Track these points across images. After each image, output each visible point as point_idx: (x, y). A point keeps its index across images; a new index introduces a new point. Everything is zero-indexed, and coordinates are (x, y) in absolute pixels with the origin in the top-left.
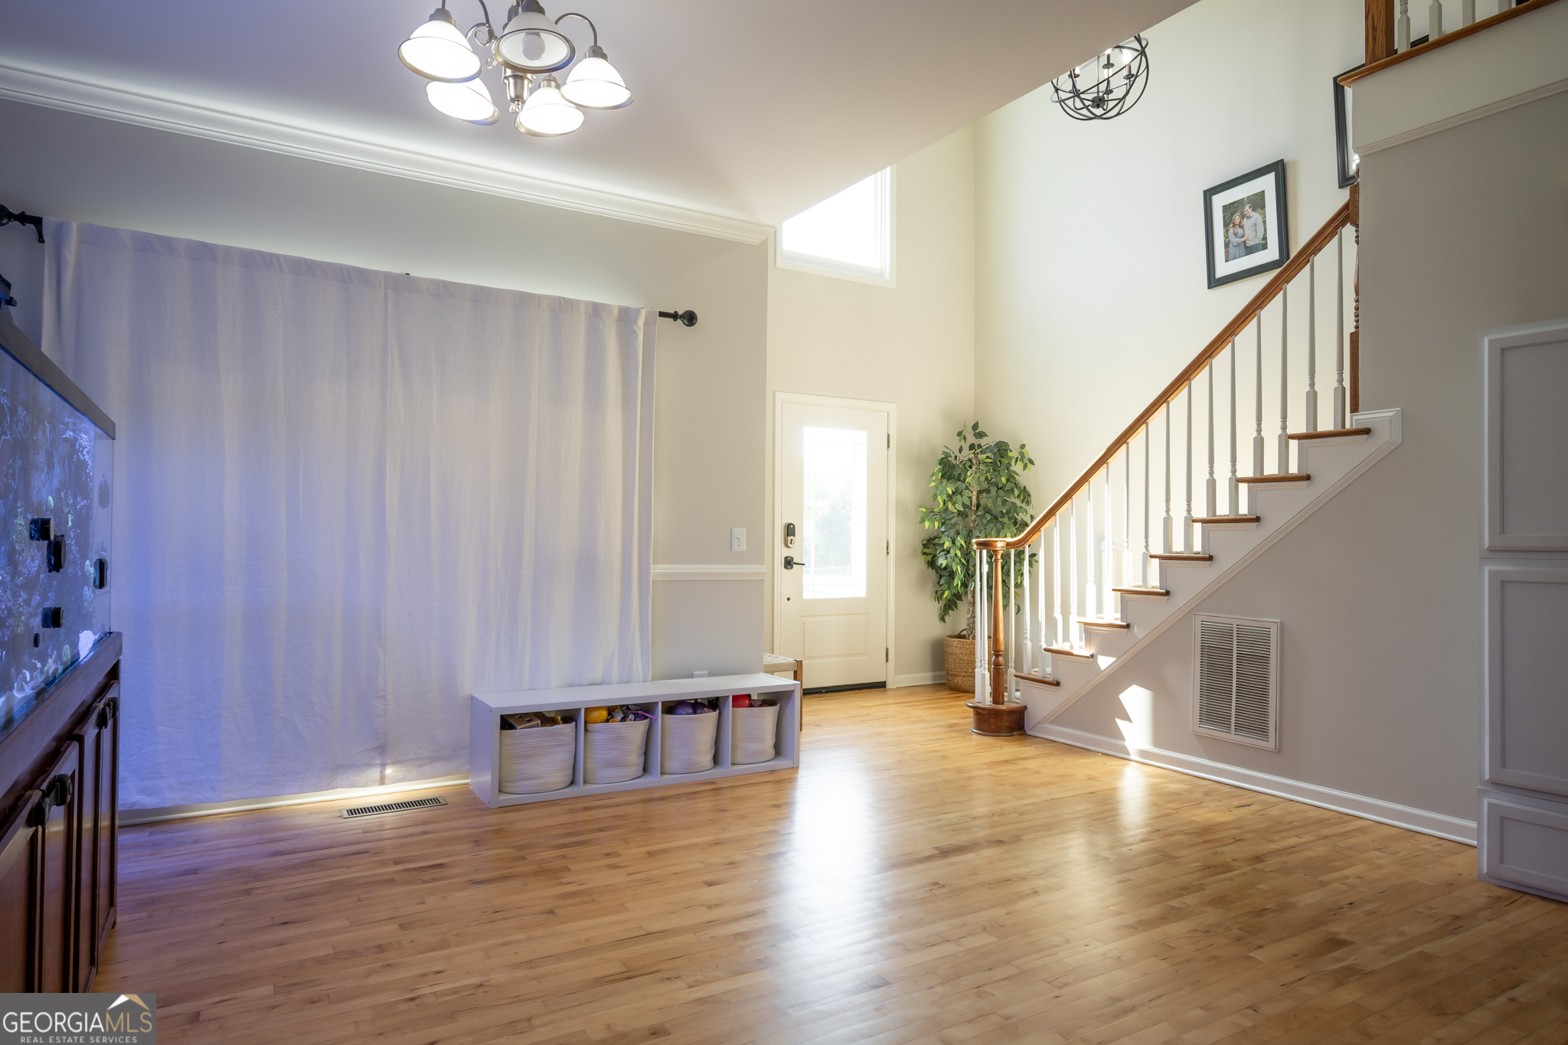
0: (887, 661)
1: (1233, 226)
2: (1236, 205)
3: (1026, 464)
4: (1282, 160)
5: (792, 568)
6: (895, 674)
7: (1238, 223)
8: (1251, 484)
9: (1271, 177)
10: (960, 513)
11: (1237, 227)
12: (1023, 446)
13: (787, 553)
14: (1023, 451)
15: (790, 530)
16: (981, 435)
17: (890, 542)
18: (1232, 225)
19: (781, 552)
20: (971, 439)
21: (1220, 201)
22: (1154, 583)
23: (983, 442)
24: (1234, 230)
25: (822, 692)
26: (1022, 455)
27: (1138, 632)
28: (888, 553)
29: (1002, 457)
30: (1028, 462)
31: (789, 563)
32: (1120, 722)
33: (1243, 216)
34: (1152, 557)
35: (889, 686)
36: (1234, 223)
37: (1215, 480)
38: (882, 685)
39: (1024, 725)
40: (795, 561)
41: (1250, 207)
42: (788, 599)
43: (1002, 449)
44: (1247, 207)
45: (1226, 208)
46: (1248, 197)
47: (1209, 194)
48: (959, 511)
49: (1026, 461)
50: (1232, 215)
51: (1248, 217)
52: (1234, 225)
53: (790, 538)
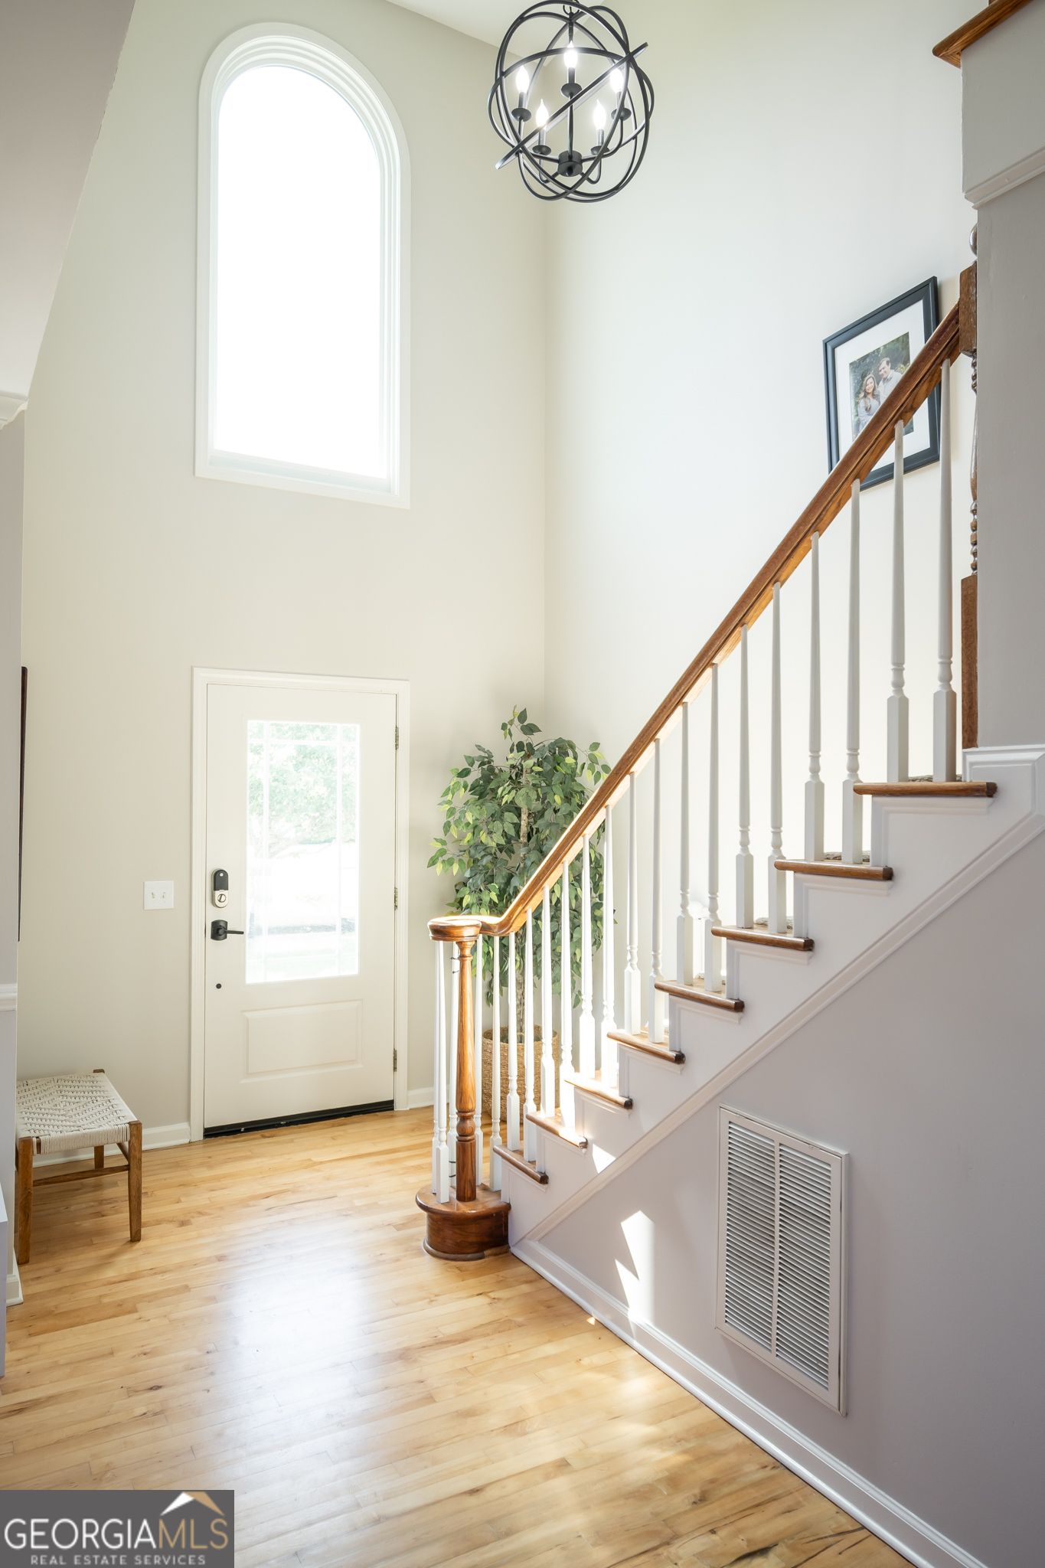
0: (395, 1069)
1: (865, 396)
2: (868, 360)
3: (598, 773)
4: (934, 279)
5: (226, 937)
6: (409, 1088)
7: (870, 391)
8: (800, 876)
9: (917, 310)
10: (500, 848)
11: (870, 396)
12: (595, 746)
13: (215, 915)
14: (596, 753)
15: (220, 881)
16: (530, 729)
17: (398, 890)
18: (862, 395)
19: (203, 916)
20: (518, 736)
21: (848, 353)
22: (660, 1036)
23: (535, 739)
24: (866, 403)
25: (281, 1126)
26: (594, 760)
27: (646, 1118)
28: (396, 906)
29: (559, 764)
30: (601, 770)
31: (219, 931)
32: (621, 1268)
33: (878, 379)
34: (659, 987)
35: (399, 1107)
36: (865, 391)
37: (751, 857)
38: (387, 1106)
39: (506, 1237)
40: (229, 928)
41: (888, 363)
42: (219, 986)
43: (561, 749)
44: (884, 363)
45: (855, 366)
46: (885, 346)
47: (831, 345)
48: (498, 845)
49: (598, 768)
50: (863, 376)
51: (886, 380)
52: (866, 394)
53: (218, 893)
